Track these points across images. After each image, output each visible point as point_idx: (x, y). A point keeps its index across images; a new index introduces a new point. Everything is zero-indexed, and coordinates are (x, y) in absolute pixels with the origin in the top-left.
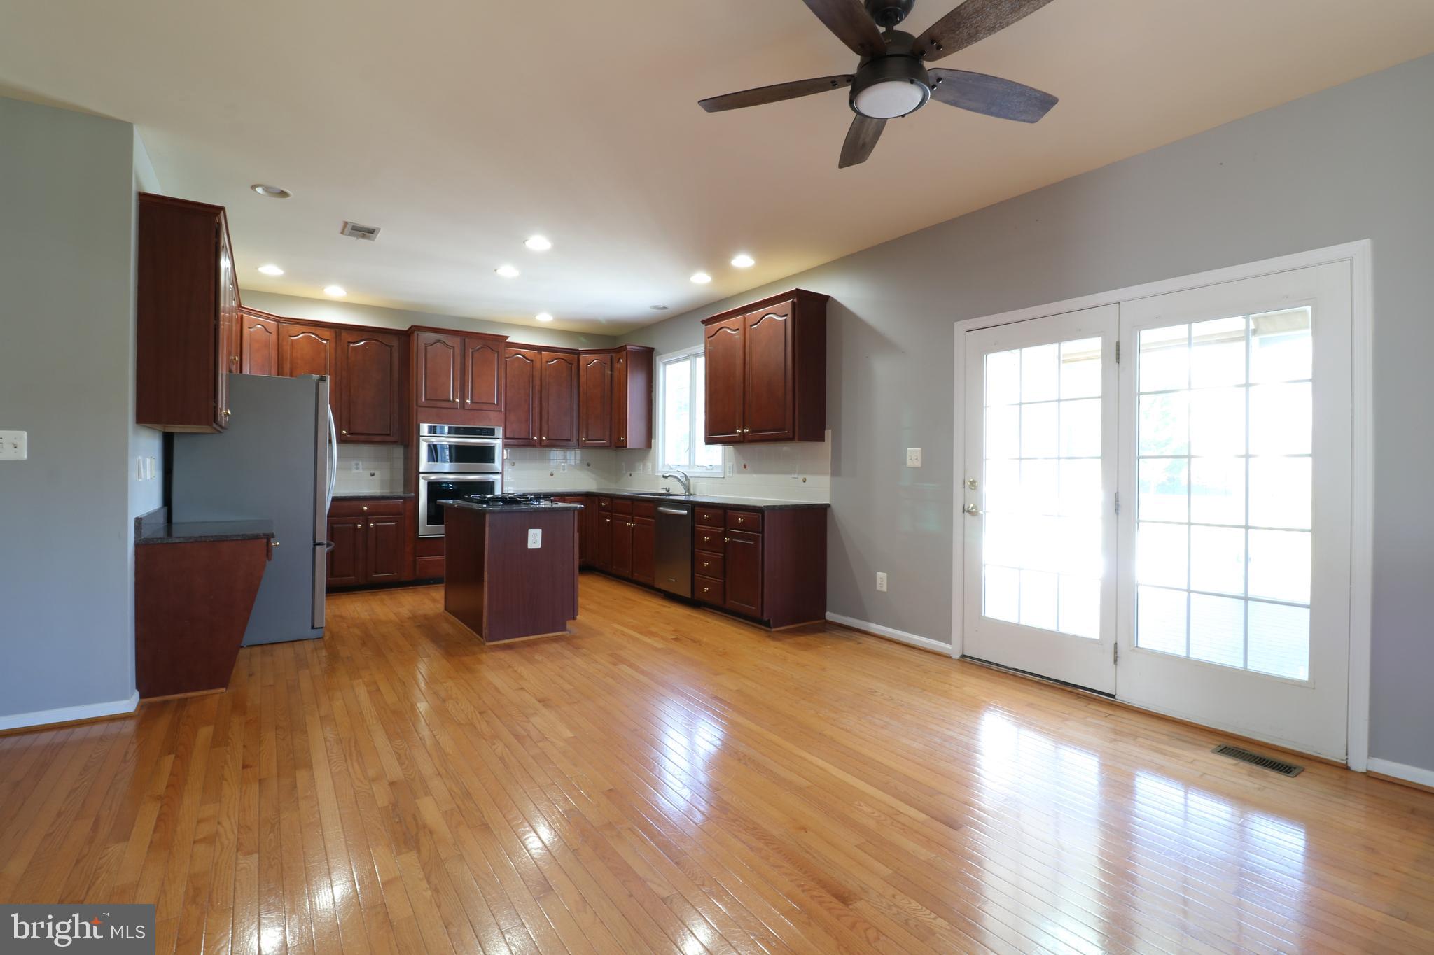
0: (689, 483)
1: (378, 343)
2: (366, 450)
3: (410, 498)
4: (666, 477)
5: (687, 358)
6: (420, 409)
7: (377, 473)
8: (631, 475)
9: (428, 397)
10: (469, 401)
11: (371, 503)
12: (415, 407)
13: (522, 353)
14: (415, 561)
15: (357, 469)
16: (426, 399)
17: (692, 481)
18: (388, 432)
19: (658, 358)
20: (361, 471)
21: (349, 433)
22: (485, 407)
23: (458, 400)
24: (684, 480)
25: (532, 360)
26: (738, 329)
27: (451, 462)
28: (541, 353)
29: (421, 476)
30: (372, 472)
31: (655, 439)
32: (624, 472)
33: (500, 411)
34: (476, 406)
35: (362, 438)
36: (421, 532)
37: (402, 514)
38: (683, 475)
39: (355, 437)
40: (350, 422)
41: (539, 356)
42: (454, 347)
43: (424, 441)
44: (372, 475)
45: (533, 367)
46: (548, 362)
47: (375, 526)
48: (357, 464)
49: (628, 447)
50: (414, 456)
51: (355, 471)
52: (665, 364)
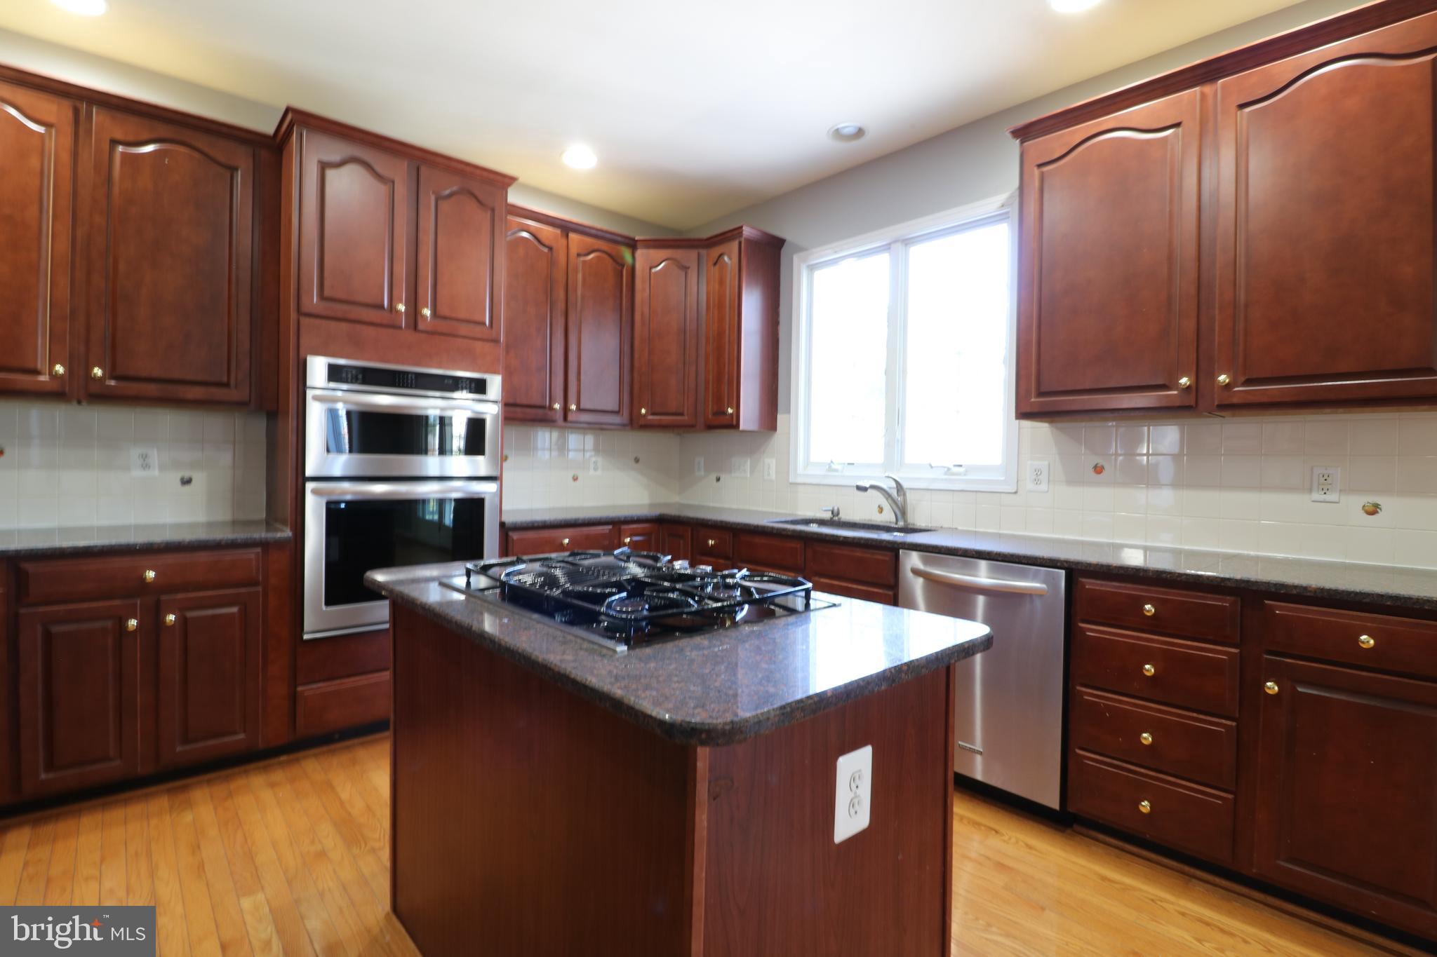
0: (905, 500)
1: (196, 155)
2: (167, 420)
3: (280, 544)
4: (864, 489)
5: (887, 248)
6: (305, 321)
7: (199, 478)
8: (718, 480)
9: (327, 293)
10: (427, 312)
11: (170, 559)
12: (293, 315)
13: (532, 230)
14: (293, 698)
15: (146, 466)
16: (322, 296)
17: (910, 496)
18: (225, 379)
19: (796, 258)
20: (156, 472)
21: (112, 373)
22: (464, 329)
23: (401, 307)
24: (894, 493)
25: (550, 248)
26: (1177, 125)
27: (351, 451)
28: (567, 236)
29: (310, 486)
30: (187, 474)
31: (788, 411)
32: (702, 473)
33: (496, 341)
34: (443, 326)
35: (152, 389)
36: (310, 621)
37: (256, 583)
38: (894, 485)
39: (134, 388)
40: (114, 347)
41: (564, 241)
42: (393, 182)
43: (316, 398)
44: (186, 482)
45: (552, 262)
46: (579, 255)
47: (183, 621)
48: (144, 457)
49: (742, 427)
50: (292, 438)
51: (138, 473)
52: (812, 268)
